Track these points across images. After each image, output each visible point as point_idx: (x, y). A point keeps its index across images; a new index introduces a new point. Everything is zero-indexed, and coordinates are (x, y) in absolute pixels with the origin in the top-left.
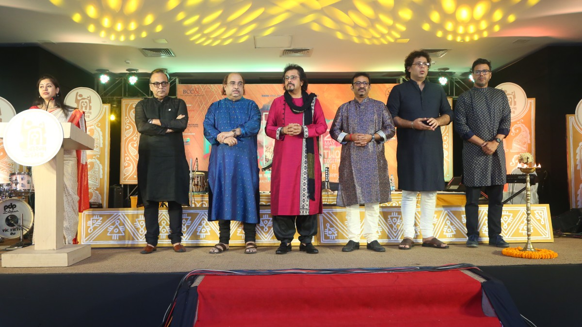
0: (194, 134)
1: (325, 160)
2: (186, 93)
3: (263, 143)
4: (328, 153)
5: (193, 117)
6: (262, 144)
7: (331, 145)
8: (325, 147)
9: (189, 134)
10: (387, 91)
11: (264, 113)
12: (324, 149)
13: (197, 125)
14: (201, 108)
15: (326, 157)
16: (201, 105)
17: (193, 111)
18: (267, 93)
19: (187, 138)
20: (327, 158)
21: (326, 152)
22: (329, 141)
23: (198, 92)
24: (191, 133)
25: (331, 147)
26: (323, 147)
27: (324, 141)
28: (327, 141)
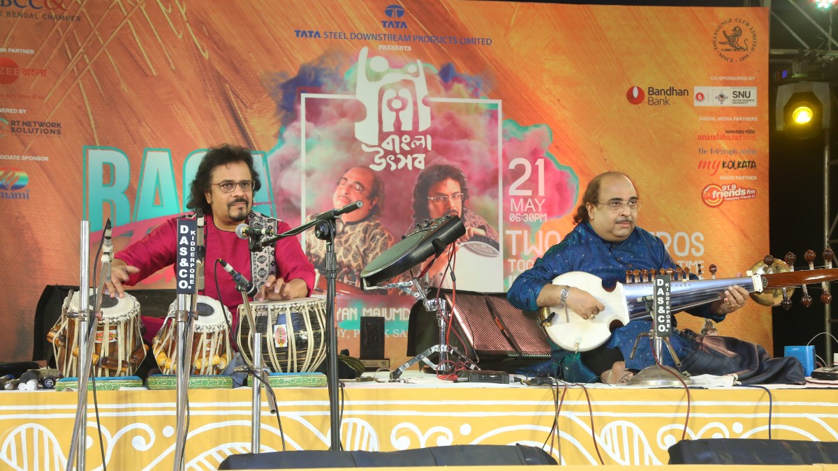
0: (46, 159)
1: (512, 261)
2: (13, 7)
3: (299, 199)
4: (520, 239)
5: (44, 98)
6: (294, 201)
7: (530, 210)
8: (512, 218)
9: (25, 158)
10: (721, 33)
11: (304, 96)
12: (509, 225)
13: (59, 125)
14: (71, 66)
15: (514, 253)
16: (73, 54)
17: (43, 72)
18: (313, 25)
19: (17, 174)
20: (517, 257)
21: (514, 233)
22: (526, 199)
23: (59, 6)
24: (34, 155)
25: (532, 218)
26: (506, 218)
27: (506, 198)
28: (517, 198)
